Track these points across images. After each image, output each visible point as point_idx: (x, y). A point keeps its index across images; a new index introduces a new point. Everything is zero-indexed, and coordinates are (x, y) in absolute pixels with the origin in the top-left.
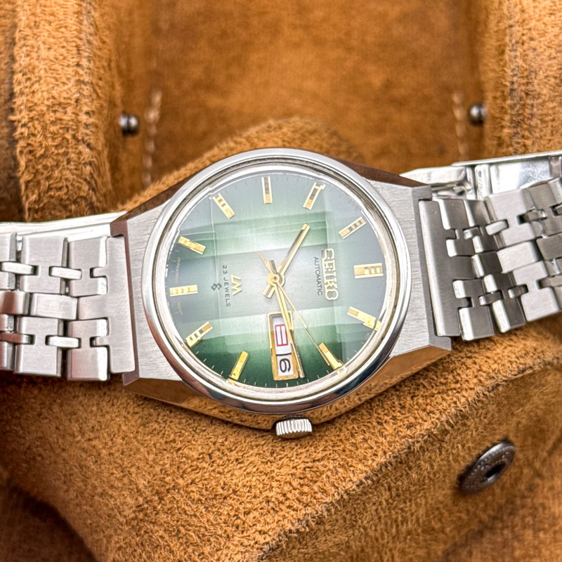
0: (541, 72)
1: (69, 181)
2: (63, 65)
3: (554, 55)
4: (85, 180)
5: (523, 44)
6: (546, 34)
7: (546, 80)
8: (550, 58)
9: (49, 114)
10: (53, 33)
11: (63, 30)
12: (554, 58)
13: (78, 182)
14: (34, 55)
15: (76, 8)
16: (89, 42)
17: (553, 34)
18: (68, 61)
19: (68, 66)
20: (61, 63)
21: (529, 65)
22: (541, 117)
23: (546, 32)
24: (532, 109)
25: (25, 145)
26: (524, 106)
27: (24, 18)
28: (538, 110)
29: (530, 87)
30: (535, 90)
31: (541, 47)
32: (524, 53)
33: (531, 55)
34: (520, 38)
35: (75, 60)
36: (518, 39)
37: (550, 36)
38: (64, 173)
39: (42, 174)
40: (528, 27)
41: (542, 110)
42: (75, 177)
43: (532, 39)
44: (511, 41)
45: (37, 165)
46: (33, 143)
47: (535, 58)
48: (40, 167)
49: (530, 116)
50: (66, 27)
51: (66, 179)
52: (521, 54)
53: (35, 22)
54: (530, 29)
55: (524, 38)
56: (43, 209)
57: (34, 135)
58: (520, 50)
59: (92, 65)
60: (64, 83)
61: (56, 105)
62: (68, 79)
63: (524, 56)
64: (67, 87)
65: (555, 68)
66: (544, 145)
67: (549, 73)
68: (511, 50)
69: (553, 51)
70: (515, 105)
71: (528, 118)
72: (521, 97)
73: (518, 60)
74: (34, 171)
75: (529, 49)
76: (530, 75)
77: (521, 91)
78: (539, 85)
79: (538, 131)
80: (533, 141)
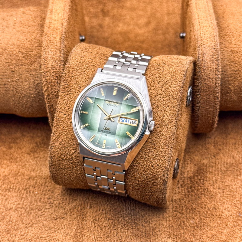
0: (207, 54)
3: (210, 49)
5: (201, 46)
7: (208, 56)
9: (52, 70)
10: (53, 47)
11: (56, 46)
12: (211, 50)
14: (47, 54)
15: (60, 41)
16: (63, 49)
19: (57, 56)
21: (203, 52)
24: (204, 64)
25: (45, 79)
27: (45, 44)
29: (203, 58)
30: (205, 59)
31: (207, 47)
33: (204, 49)
35: (59, 54)
36: (200, 44)
37: (209, 44)
39: (50, 87)
43: (204, 45)
44: (198, 45)
46: (47, 79)
48: (49, 85)
50: (57, 46)
51: (57, 89)
53: (48, 45)
54: (203, 42)
55: (202, 44)
56: (51, 98)
57: (47, 76)
58: (201, 48)
59: (64, 56)
60: (56, 61)
61: (53, 68)
62: (57, 60)
63: (202, 49)
64: (56, 62)
65: (211, 53)
66: (208, 75)
67: (209, 54)
68: (198, 48)
69: (210, 48)
70: (199, 63)
71: (203, 67)
72: (201, 61)
73: (200, 50)
74: (48, 87)
75: (203, 47)
76: (204, 54)
77: (201, 59)
78: (206, 57)
79: (206, 70)
80: (205, 74)
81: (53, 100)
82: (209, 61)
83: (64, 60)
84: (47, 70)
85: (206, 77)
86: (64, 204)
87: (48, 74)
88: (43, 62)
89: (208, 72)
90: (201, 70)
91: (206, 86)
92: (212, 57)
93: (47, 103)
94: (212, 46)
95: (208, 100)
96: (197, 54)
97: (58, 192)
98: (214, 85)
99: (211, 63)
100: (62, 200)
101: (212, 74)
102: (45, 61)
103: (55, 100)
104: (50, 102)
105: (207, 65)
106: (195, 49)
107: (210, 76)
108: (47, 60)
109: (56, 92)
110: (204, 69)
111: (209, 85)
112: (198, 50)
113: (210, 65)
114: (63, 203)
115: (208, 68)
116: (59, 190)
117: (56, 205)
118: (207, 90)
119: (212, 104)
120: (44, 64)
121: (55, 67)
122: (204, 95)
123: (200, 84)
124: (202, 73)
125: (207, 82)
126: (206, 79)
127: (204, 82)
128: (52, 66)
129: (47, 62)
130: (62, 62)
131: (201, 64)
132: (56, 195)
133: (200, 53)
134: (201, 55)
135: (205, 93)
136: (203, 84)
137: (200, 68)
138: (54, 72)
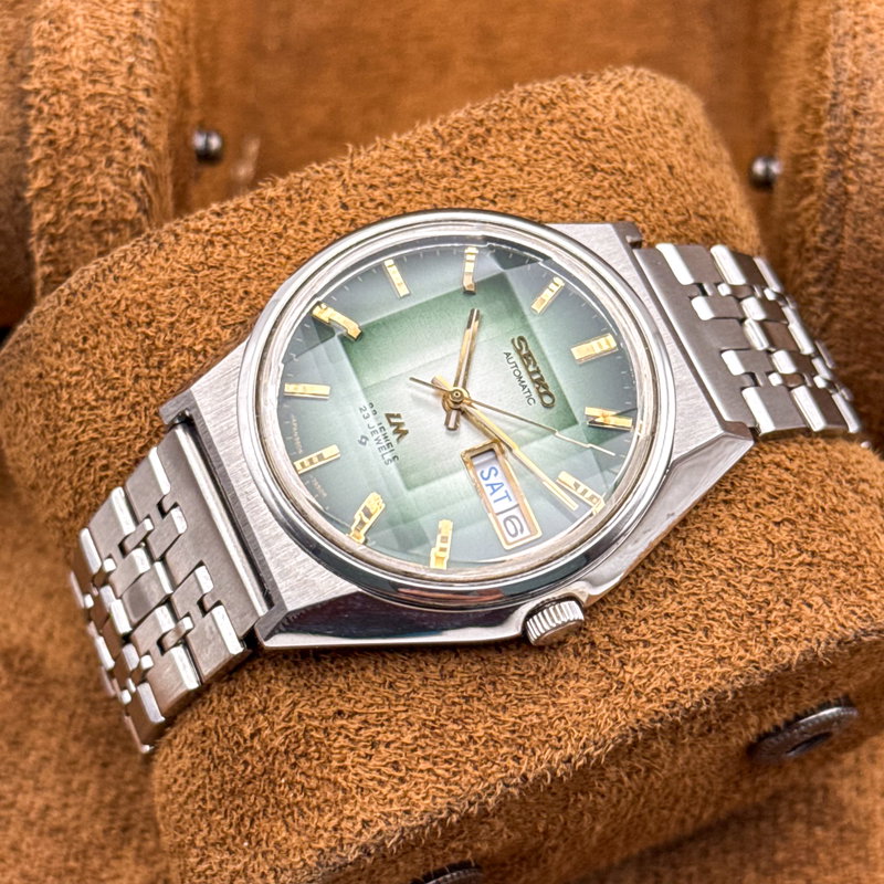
0: (880, 81)
1: (109, 194)
2: (112, 12)
4: (134, 194)
5: (855, 37)
9: (84, 85)
13: (123, 197)
18: (122, 6)
19: (121, 13)
20: (110, 8)
21: (863, 69)
22: (875, 151)
24: (861, 138)
25: (43, 131)
26: (850, 131)
28: (872, 139)
30: (869, 108)
31: (882, 44)
32: (854, 52)
33: (866, 54)
34: (851, 28)
35: (132, 5)
36: (848, 28)
38: (101, 181)
39: (67, 179)
40: (864, 12)
41: (877, 139)
42: (117, 188)
43: (869, 30)
44: (835, 31)
45: (60, 164)
46: (56, 129)
47: (872, 59)
48: (64, 168)
49: (858, 148)
51: (104, 191)
52: (851, 52)
54: (866, 16)
55: (858, 28)
56: (64, 236)
57: (58, 116)
58: (850, 46)
59: (157, 15)
60: (112, 39)
61: (95, 72)
62: (118, 31)
63: (856, 55)
64: (115, 44)
66: (877, 195)
68: (836, 45)
70: (837, 129)
71: (855, 151)
72: (847, 117)
73: (846, 60)
74: (53, 174)
75: (863, 45)
76: (863, 84)
77: (848, 107)
78: (876, 100)
79: (869, 171)
80: (861, 188)
81: (74, 246)
83: (154, 36)
84: (57, 81)
85: (866, 209)
86: (71, 813)
87: (61, 107)
88: (41, 37)
89: (879, 180)
90: (841, 167)
91: (864, 253)
93: (43, 263)
95: (868, 326)
96: (826, 77)
97: (46, 748)
100: (60, 788)
102: (50, 33)
103: (86, 247)
104: (61, 258)
105: (875, 142)
106: (818, 50)
108: (65, 28)
109: (93, 206)
110: (858, 163)
111: (878, 247)
112: (835, 60)
114: (66, 806)
115: (881, 158)
116: (50, 733)
117: (27, 814)
118: (865, 274)
120: (45, 49)
121: (103, 72)
122: (849, 300)
123: (831, 239)
124: (844, 184)
125: (871, 232)
126: (864, 220)
127: (855, 230)
128: (89, 64)
129: (62, 38)
130: (145, 48)
131: (845, 137)
132: (35, 762)
133: (844, 77)
134: (850, 86)
135: (852, 291)
136: (848, 242)
137: (840, 157)
138: (99, 99)
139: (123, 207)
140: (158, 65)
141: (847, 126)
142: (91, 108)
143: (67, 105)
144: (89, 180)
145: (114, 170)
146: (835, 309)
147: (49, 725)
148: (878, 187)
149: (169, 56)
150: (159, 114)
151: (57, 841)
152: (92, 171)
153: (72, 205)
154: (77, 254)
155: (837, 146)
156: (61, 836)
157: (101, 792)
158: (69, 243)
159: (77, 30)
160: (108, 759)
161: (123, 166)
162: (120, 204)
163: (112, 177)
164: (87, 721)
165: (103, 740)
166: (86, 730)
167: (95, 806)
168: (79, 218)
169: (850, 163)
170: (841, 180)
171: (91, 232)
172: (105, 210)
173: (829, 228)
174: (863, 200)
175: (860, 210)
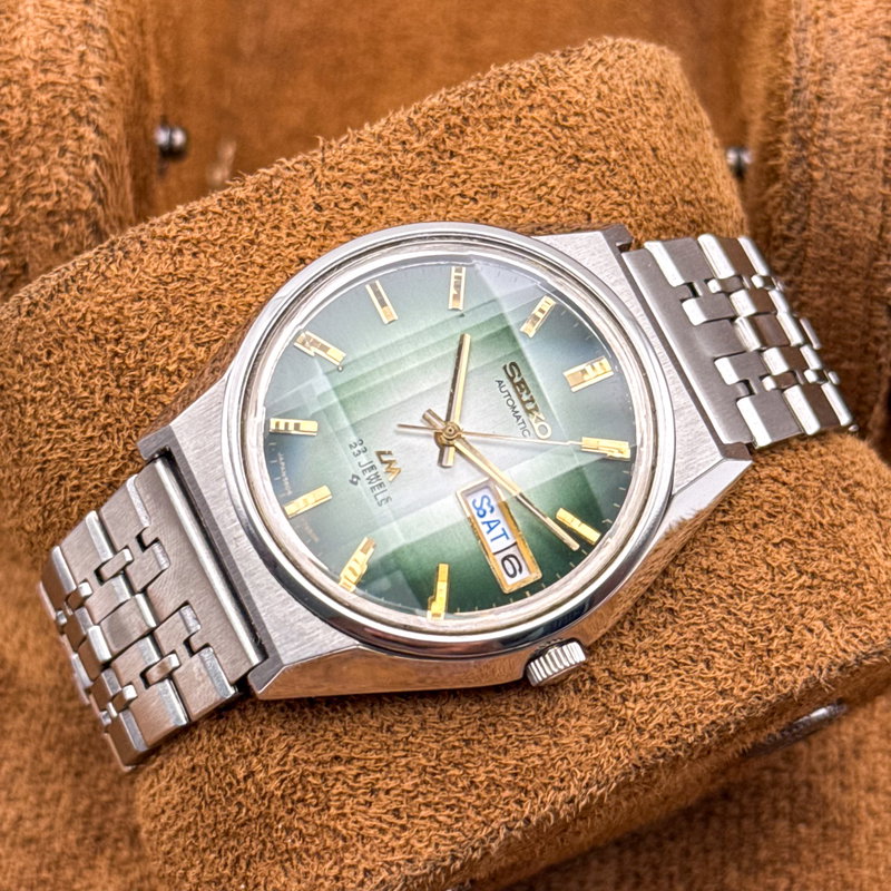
0: (843, 66)
1: (63, 185)
3: (865, 40)
4: (89, 184)
5: (817, 22)
6: (854, 10)
7: (850, 79)
8: (859, 45)
9: (35, 74)
12: (865, 45)
13: (77, 186)
17: (864, 9)
21: (825, 54)
22: (839, 137)
23: (854, 6)
24: (826, 123)
26: (814, 117)
28: (836, 125)
29: (824, 88)
30: (833, 93)
31: (845, 28)
32: (817, 36)
33: (829, 39)
34: (813, 13)
36: (809, 13)
37: (859, 12)
38: (55, 171)
39: (21, 170)
41: (841, 124)
42: (72, 178)
43: (831, 15)
44: (797, 16)
45: (12, 155)
46: (8, 119)
47: (835, 43)
48: (17, 158)
49: (823, 134)
51: (58, 181)
52: (813, 36)
55: (820, 13)
56: (19, 228)
57: (10, 107)
58: (812, 30)
59: (108, 3)
60: (62, 27)
61: (46, 62)
62: (69, 20)
63: (818, 40)
64: (65, 33)
65: (865, 61)
66: (842, 181)
67: (855, 68)
68: (798, 30)
69: (863, 35)
70: (801, 115)
71: (820, 137)
72: (810, 103)
73: (808, 45)
74: (6, 165)
75: (825, 30)
76: (826, 68)
77: (811, 93)
78: (839, 85)
79: (834, 157)
80: (826, 174)
81: (30, 238)
82: (855, 109)
83: (105, 24)
84: (8, 71)
85: (831, 195)
86: (43, 823)
87: (13, 98)
89: (845, 166)
90: (805, 153)
91: (831, 240)
92: (872, 87)
94: (875, 27)
95: (837, 314)
96: (789, 63)
97: (18, 758)
98: (875, 239)
99: (862, 120)
100: (32, 799)
101: (867, 179)
103: (42, 239)
104: (17, 251)
105: (839, 128)
106: (781, 36)
107: (854, 191)
108: (15, 18)
109: (47, 196)
110: (822, 149)
111: (845, 234)
112: (796, 45)
113: (855, 129)
114: (39, 816)
115: (847, 144)
116: (23, 744)
118: (833, 262)
119: (854, 337)
121: (54, 61)
122: (817, 288)
123: (797, 226)
124: (809, 170)
125: (837, 218)
126: (830, 206)
127: (821, 217)
128: (40, 54)
129: (13, 28)
130: (96, 36)
131: (809, 123)
132: (7, 773)
133: (807, 63)
134: (813, 71)
135: (820, 280)
136: (815, 230)
137: (804, 143)
138: (50, 88)
139: (78, 197)
140: (110, 53)
141: (811, 111)
142: (43, 98)
143: (18, 95)
144: (43, 170)
145: (67, 159)
146: (803, 298)
147: (22, 735)
148: (843, 173)
149: (121, 44)
150: (112, 104)
151: (29, 852)
152: (45, 162)
153: (26, 196)
154: (33, 246)
155: (801, 132)
156: (33, 847)
157: (75, 802)
158: (25, 235)
159: (27, 19)
160: (81, 768)
161: (77, 156)
162: (75, 194)
163: (65, 166)
164: (61, 730)
165: (76, 749)
166: (59, 740)
167: (68, 816)
168: (34, 209)
169: (814, 149)
170: (805, 166)
171: (47, 223)
172: (59, 201)
173: (794, 215)
174: (828, 187)
175: (826, 197)
